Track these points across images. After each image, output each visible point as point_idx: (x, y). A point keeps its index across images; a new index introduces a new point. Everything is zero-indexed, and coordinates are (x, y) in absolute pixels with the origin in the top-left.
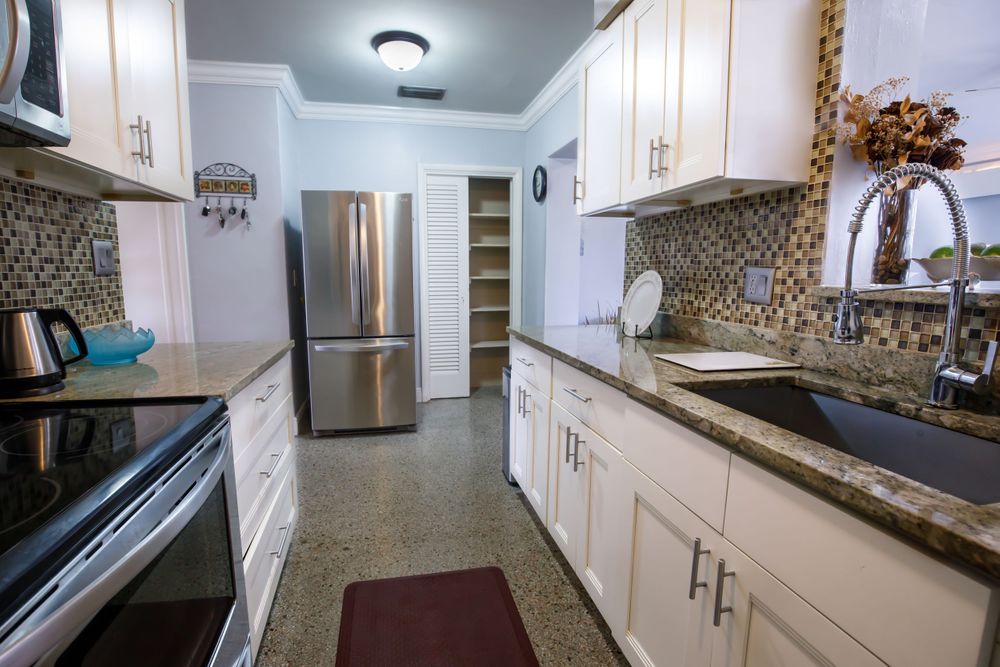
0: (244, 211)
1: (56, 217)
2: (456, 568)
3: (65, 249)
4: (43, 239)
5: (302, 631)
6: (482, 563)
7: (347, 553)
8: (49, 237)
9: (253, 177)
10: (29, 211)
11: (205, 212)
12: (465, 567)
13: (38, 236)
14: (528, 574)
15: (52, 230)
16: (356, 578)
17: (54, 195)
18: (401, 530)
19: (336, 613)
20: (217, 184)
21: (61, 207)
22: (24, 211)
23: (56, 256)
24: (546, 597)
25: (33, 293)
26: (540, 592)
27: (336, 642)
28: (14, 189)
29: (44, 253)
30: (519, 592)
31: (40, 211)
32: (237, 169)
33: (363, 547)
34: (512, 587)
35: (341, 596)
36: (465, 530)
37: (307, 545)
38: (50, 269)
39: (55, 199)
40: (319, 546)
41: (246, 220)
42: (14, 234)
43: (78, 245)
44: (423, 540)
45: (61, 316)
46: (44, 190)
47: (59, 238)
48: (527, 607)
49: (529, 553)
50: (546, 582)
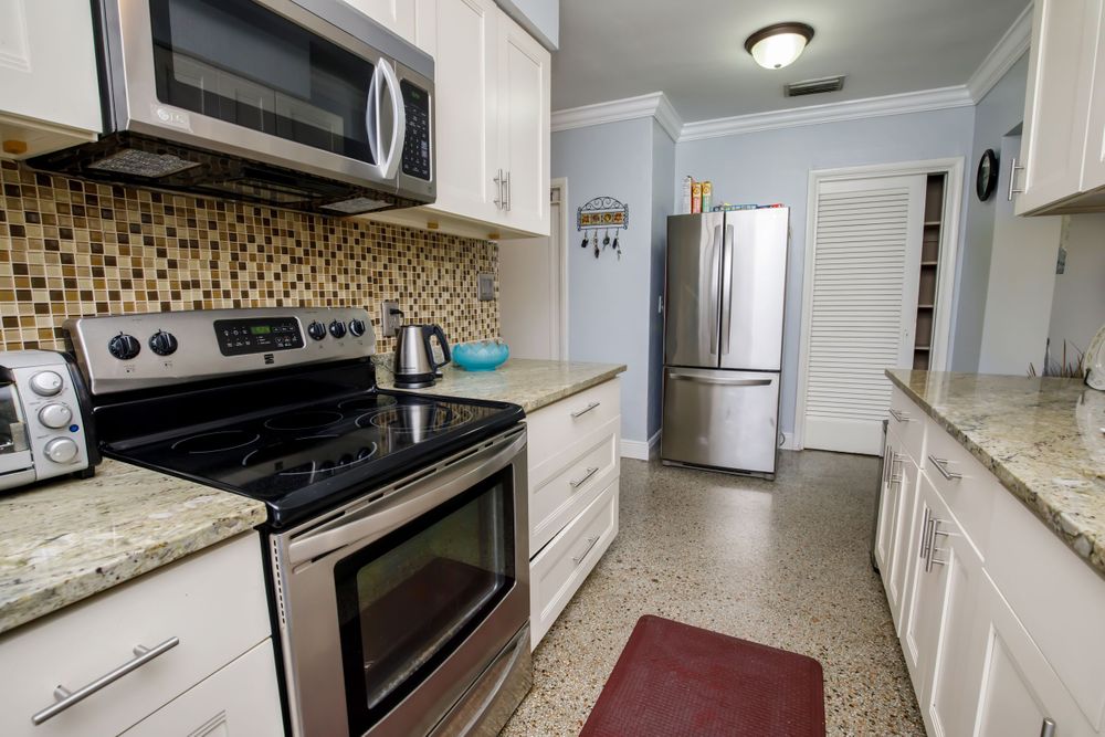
0: (616, 240)
1: (453, 255)
2: (765, 642)
3: (458, 280)
4: (443, 272)
5: (590, 640)
6: (799, 648)
7: (654, 585)
8: (447, 271)
9: (625, 207)
10: (435, 252)
11: (585, 244)
12: (777, 645)
13: (439, 271)
14: (858, 685)
15: (448, 265)
16: (653, 611)
17: (453, 239)
18: (717, 581)
19: (623, 637)
20: (595, 217)
21: (457, 247)
22: (431, 252)
23: (451, 285)
24: (874, 723)
25: (433, 313)
26: (866, 713)
27: (614, 663)
28: (426, 237)
29: (443, 284)
30: (836, 701)
31: (442, 253)
32: (613, 201)
33: (671, 584)
34: (828, 690)
35: (634, 623)
36: (792, 605)
37: (621, 565)
38: (446, 295)
39: (453, 242)
40: (632, 569)
41: (617, 248)
42: (423, 270)
43: (468, 277)
44: (738, 600)
45: (436, 330)
46: (446, 236)
47: (454, 271)
48: (840, 722)
49: (869, 662)
50: (880, 706)
